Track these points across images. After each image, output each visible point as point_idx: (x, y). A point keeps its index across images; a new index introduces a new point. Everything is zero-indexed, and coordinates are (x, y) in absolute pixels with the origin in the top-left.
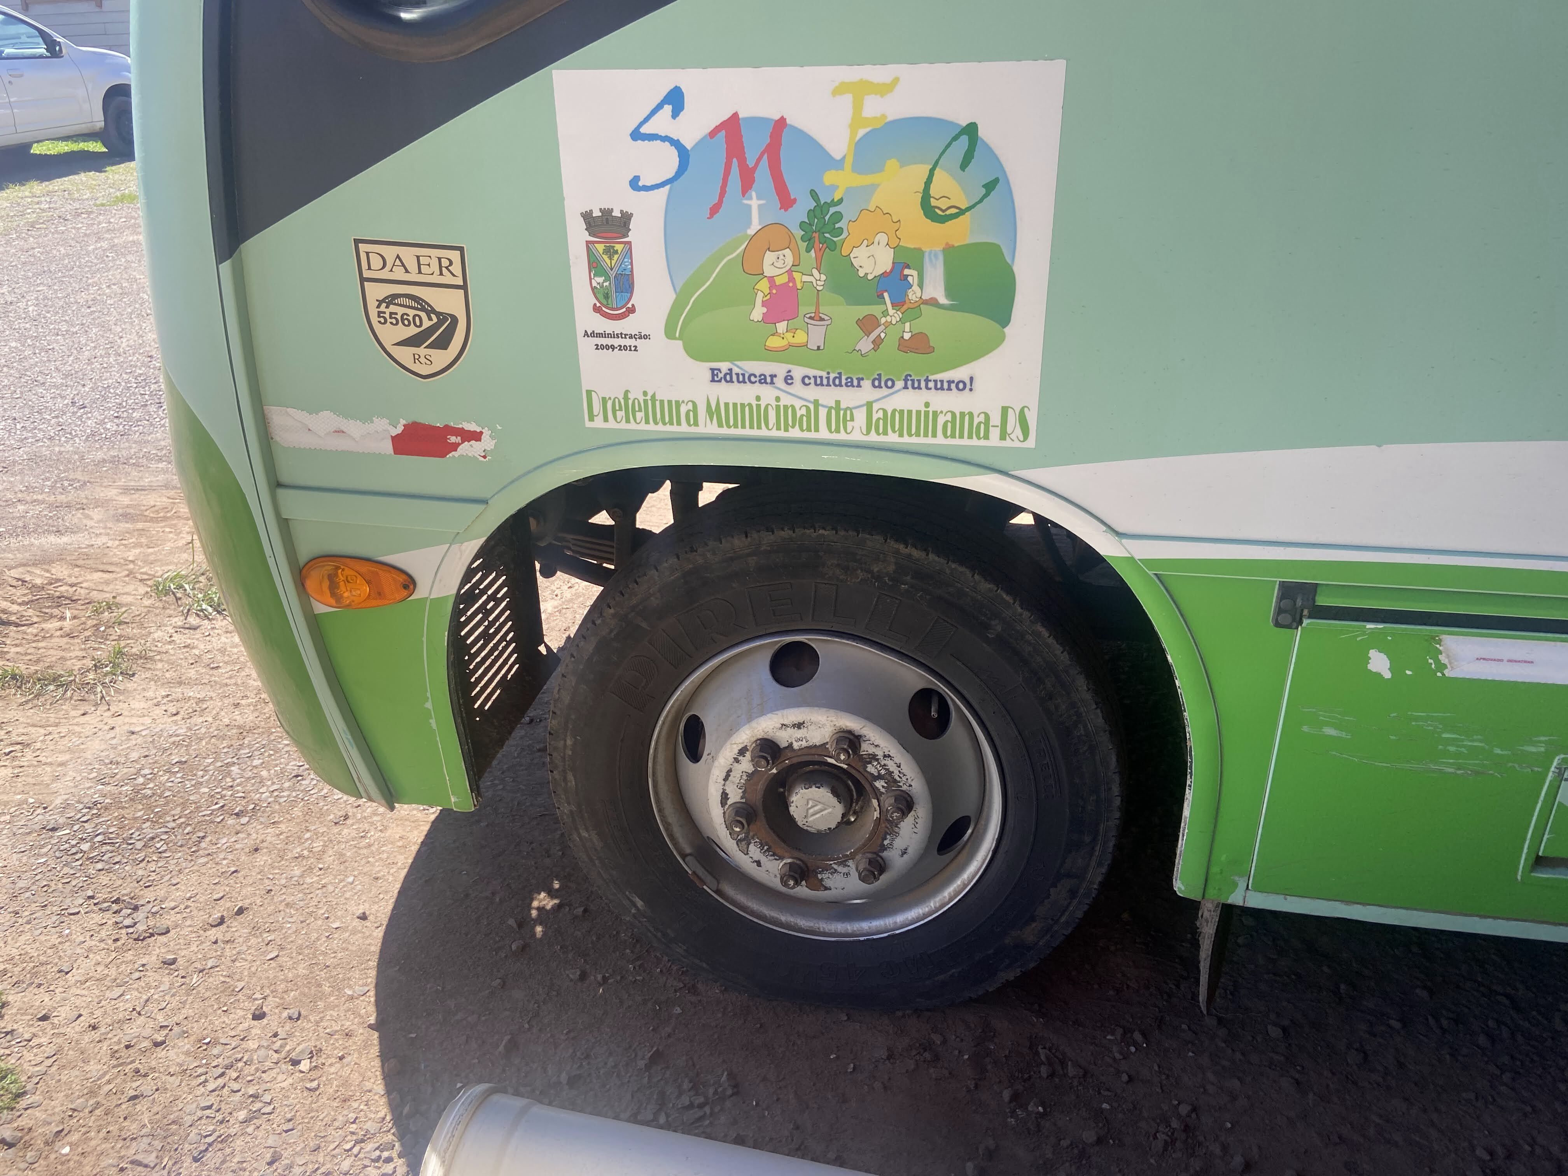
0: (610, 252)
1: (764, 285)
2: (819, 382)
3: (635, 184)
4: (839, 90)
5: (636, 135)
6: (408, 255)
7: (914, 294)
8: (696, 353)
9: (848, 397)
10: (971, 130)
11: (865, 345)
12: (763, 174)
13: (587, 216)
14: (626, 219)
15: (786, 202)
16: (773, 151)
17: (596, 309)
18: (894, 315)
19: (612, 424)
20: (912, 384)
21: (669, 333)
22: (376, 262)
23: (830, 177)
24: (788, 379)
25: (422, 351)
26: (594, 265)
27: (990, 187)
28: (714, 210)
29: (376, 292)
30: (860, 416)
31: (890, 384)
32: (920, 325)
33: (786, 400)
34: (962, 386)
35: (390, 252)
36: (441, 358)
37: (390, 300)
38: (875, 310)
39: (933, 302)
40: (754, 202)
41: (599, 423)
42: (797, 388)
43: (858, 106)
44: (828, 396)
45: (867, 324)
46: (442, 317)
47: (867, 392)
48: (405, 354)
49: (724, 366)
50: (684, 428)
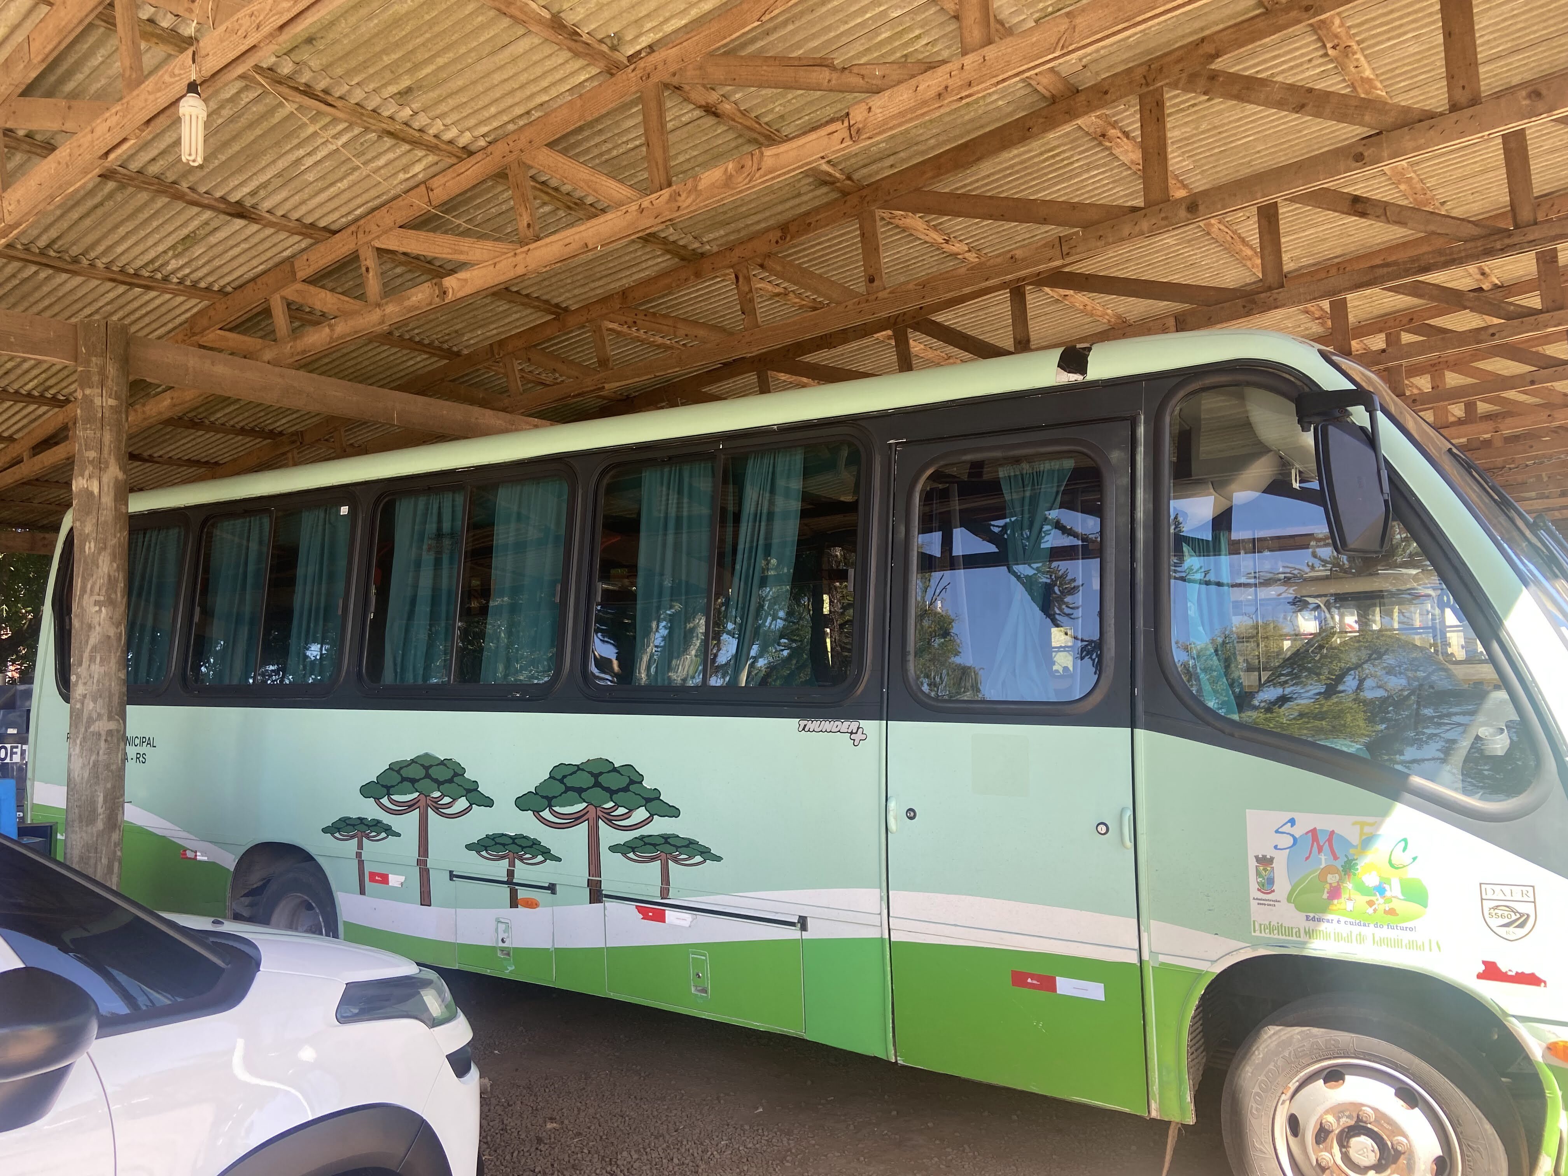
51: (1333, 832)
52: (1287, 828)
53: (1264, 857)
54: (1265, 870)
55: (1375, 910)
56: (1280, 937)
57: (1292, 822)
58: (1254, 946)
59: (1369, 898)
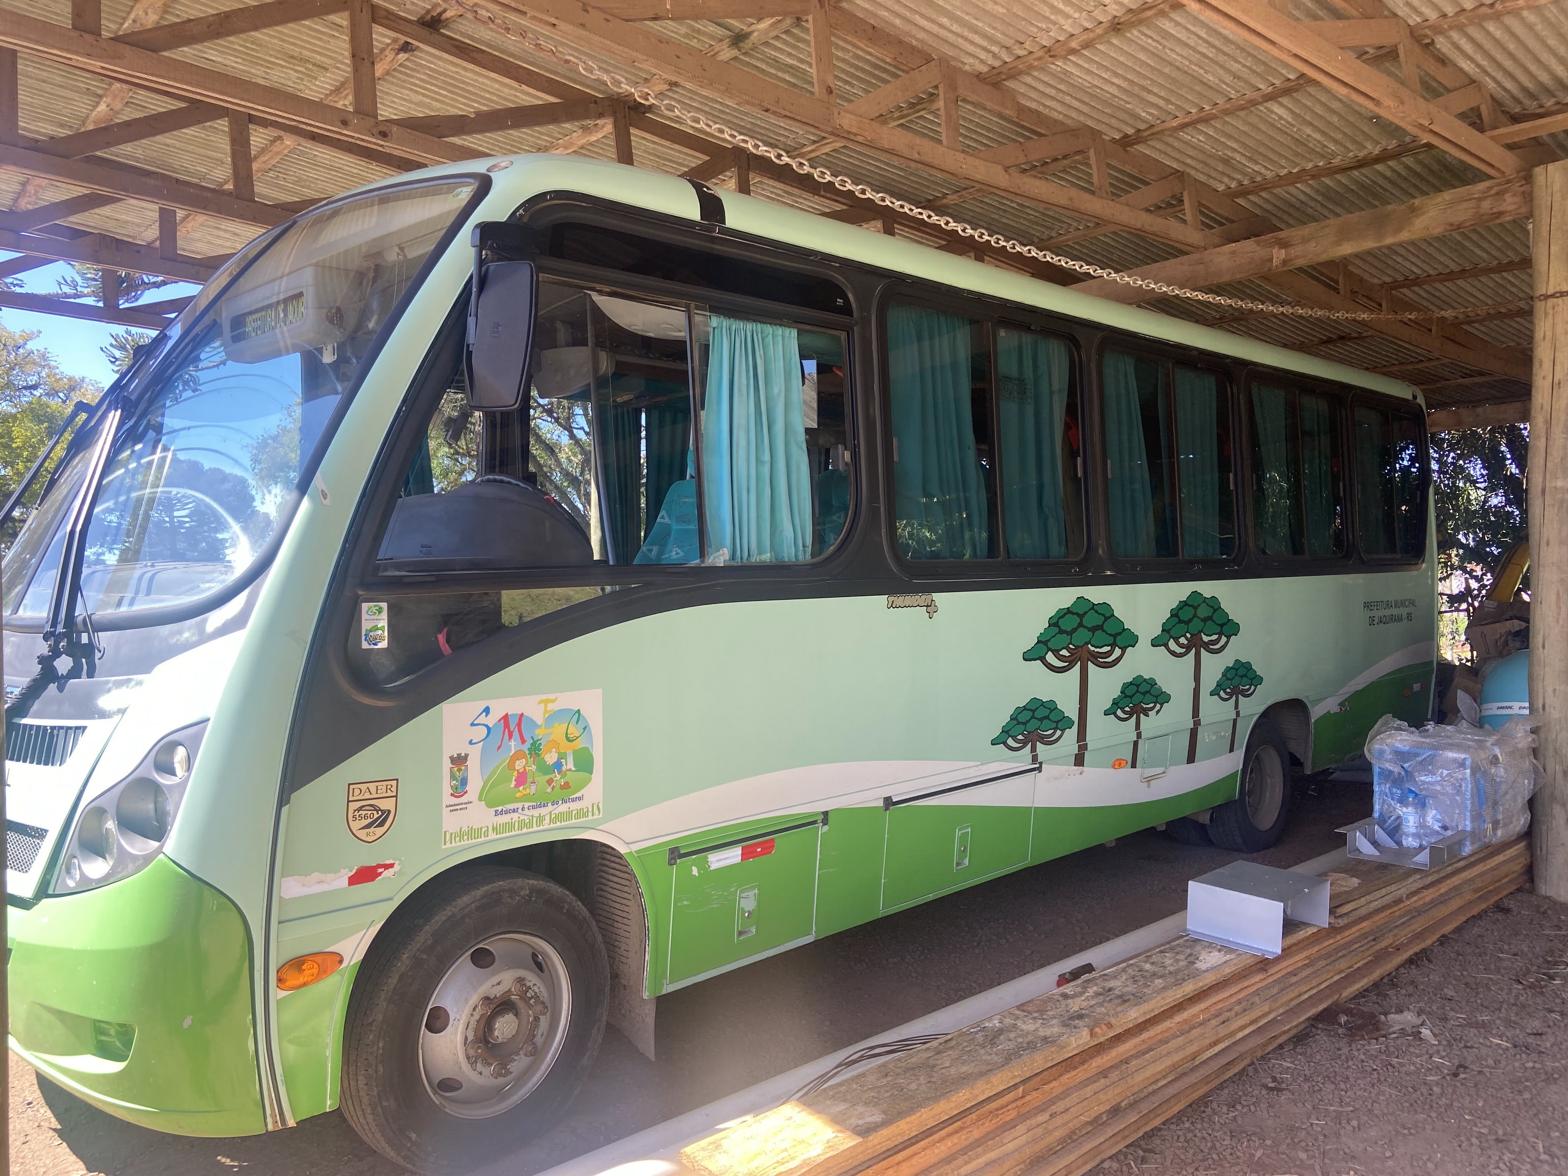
0: (459, 770)
1: (515, 773)
2: (534, 807)
3: (471, 743)
4: (540, 702)
5: (472, 724)
6: (373, 787)
7: (564, 768)
8: (489, 805)
9: (543, 811)
10: (578, 711)
11: (549, 790)
12: (516, 734)
13: (452, 758)
14: (467, 756)
15: (523, 741)
16: (519, 725)
17: (452, 795)
18: (559, 777)
19: (454, 844)
20: (564, 801)
21: (480, 800)
22: (357, 792)
23: (537, 732)
24: (523, 809)
25: (372, 829)
26: (453, 777)
27: (585, 729)
28: (499, 748)
29: (353, 806)
30: (547, 818)
31: (557, 803)
32: (567, 779)
33: (522, 817)
34: (580, 799)
35: (363, 787)
36: (380, 831)
37: (360, 809)
38: (552, 776)
39: (570, 770)
40: (513, 743)
41: (448, 845)
42: (526, 812)
43: (546, 707)
44: (536, 813)
45: (550, 782)
46: (383, 812)
47: (550, 807)
48: (362, 834)
49: (500, 808)
50: (483, 839)
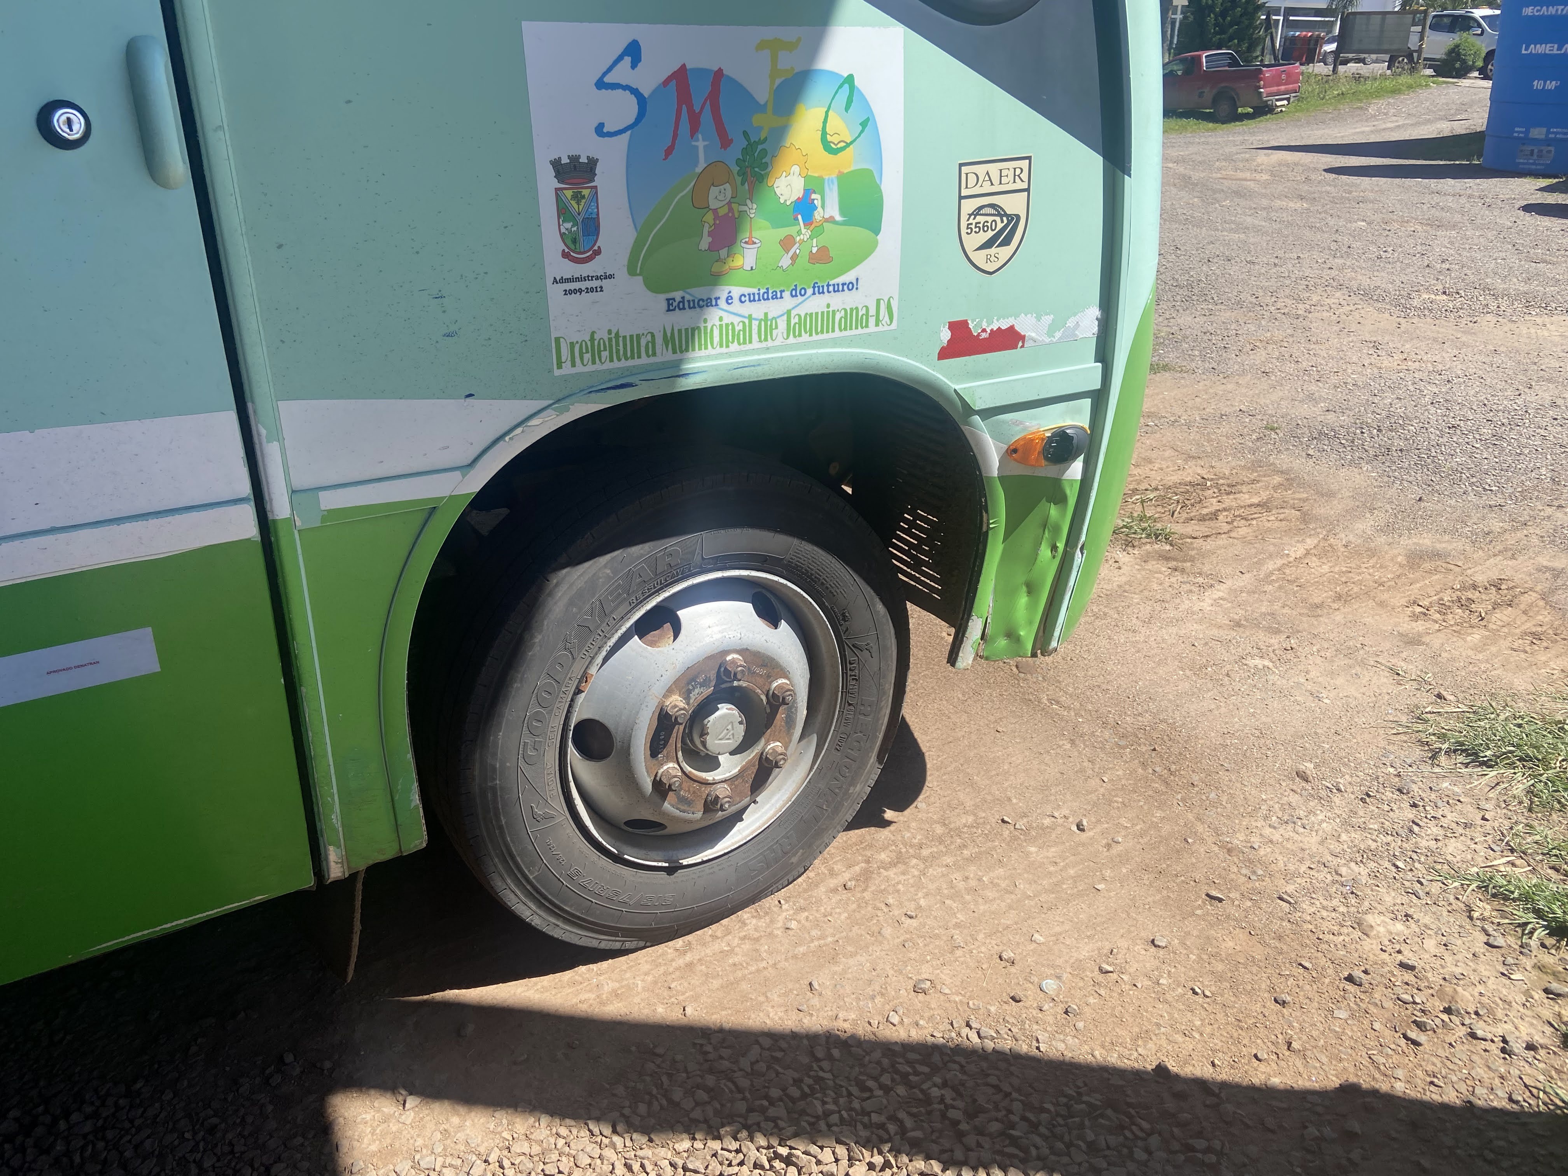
51: (719, 73)
52: (623, 73)
53: (574, 159)
54: (578, 197)
55: (794, 258)
56: (616, 364)
57: (633, 51)
58: (560, 401)
59: (783, 232)
